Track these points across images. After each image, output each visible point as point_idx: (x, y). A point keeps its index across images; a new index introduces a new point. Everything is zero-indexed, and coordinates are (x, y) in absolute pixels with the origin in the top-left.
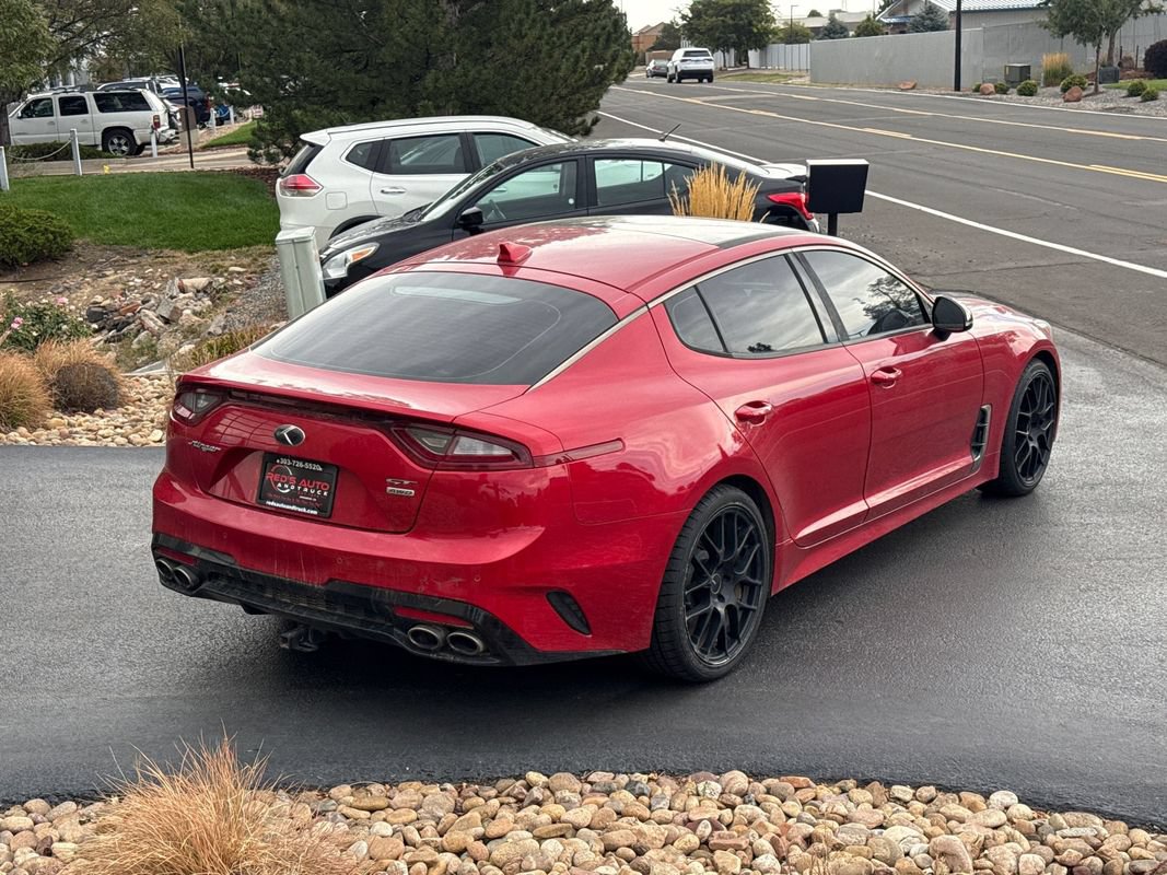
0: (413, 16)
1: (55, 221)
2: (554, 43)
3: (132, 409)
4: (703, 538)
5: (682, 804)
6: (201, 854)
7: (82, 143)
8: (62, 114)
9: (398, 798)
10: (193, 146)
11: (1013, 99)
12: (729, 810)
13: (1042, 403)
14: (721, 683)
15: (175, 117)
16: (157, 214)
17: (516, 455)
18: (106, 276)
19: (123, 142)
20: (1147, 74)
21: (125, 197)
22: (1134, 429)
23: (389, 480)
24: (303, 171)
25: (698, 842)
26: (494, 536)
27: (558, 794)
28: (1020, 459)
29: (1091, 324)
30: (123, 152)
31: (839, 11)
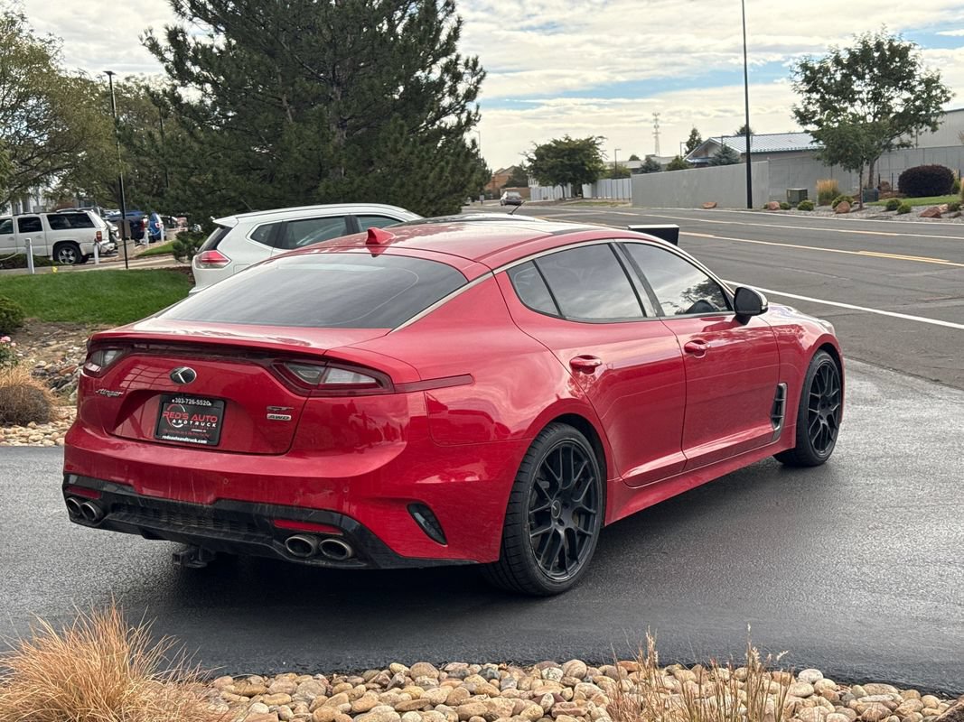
0: (309, 136)
1: (8, 303)
2: (423, 157)
3: (60, 423)
4: (543, 468)
5: (528, 685)
6: (86, 696)
7: (37, 255)
8: (21, 231)
9: (274, 685)
10: (128, 257)
11: (795, 213)
12: (570, 689)
13: (829, 387)
14: (562, 597)
15: (115, 235)
16: (95, 298)
17: (379, 383)
18: (49, 345)
19: (70, 253)
20: (902, 194)
21: (69, 286)
22: (907, 421)
23: (269, 408)
24: (215, 248)
25: (542, 712)
26: (361, 452)
27: (418, 679)
28: (813, 434)
29: (867, 354)
30: (70, 261)
31: (654, 156)
